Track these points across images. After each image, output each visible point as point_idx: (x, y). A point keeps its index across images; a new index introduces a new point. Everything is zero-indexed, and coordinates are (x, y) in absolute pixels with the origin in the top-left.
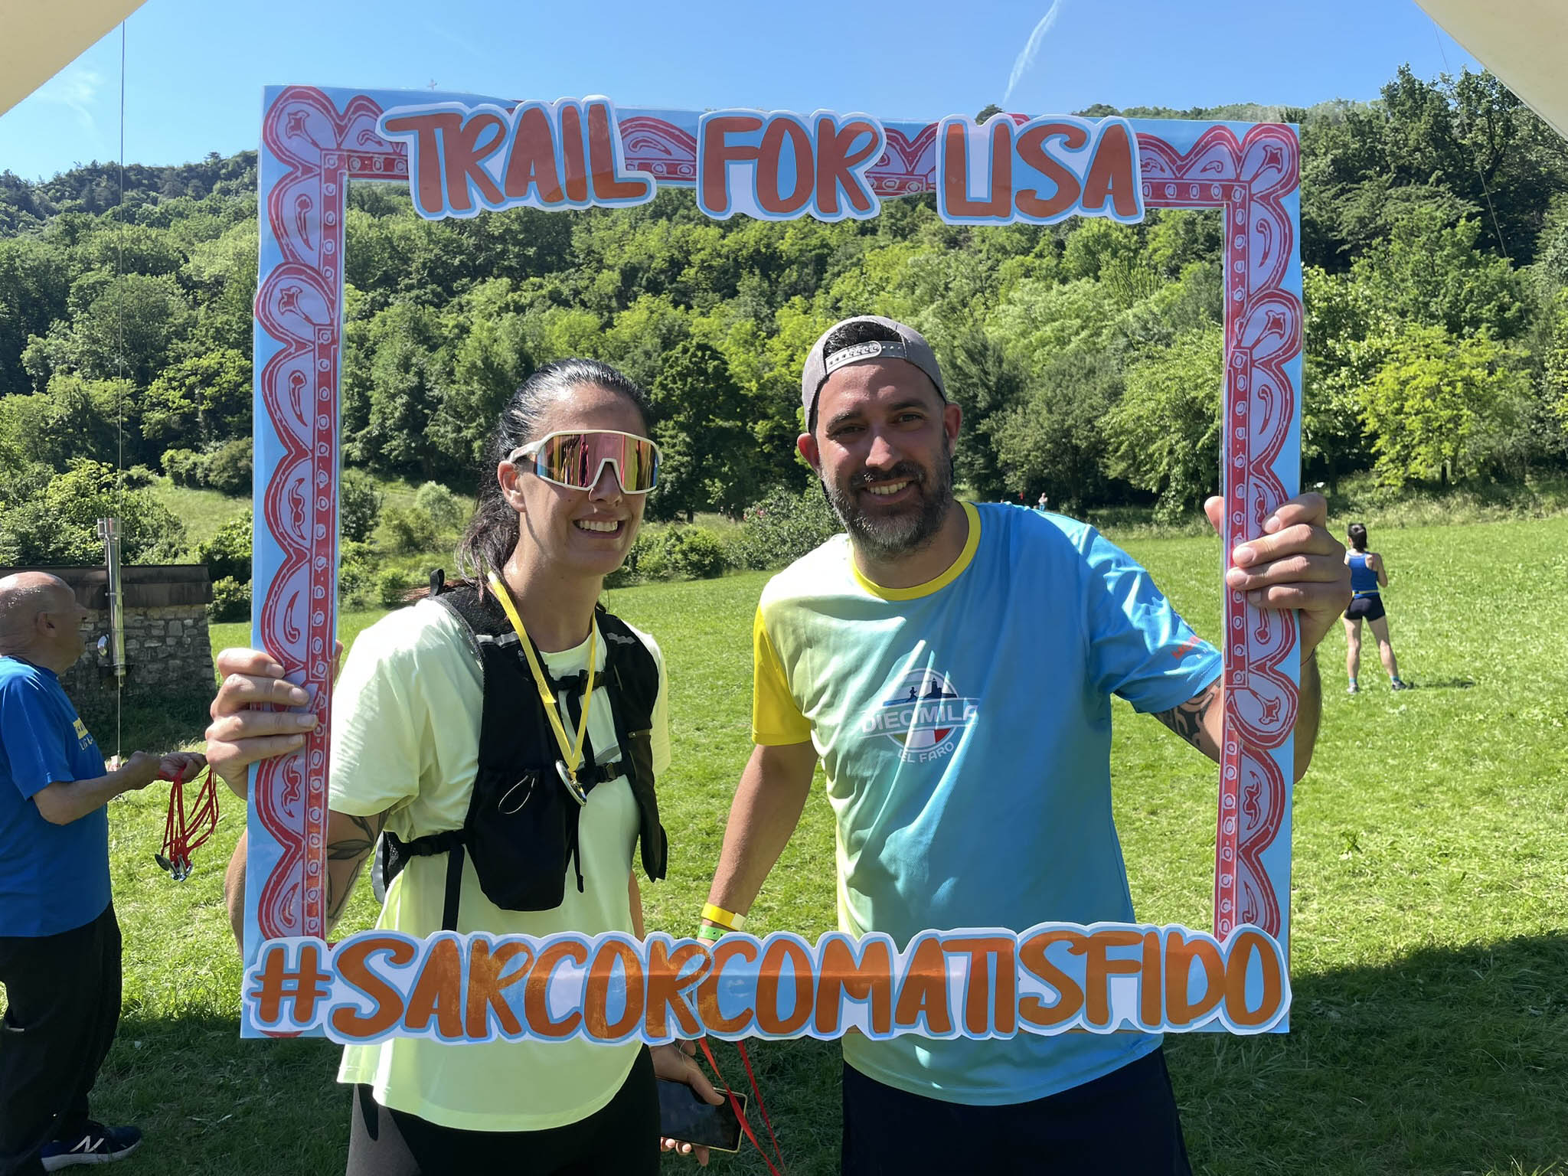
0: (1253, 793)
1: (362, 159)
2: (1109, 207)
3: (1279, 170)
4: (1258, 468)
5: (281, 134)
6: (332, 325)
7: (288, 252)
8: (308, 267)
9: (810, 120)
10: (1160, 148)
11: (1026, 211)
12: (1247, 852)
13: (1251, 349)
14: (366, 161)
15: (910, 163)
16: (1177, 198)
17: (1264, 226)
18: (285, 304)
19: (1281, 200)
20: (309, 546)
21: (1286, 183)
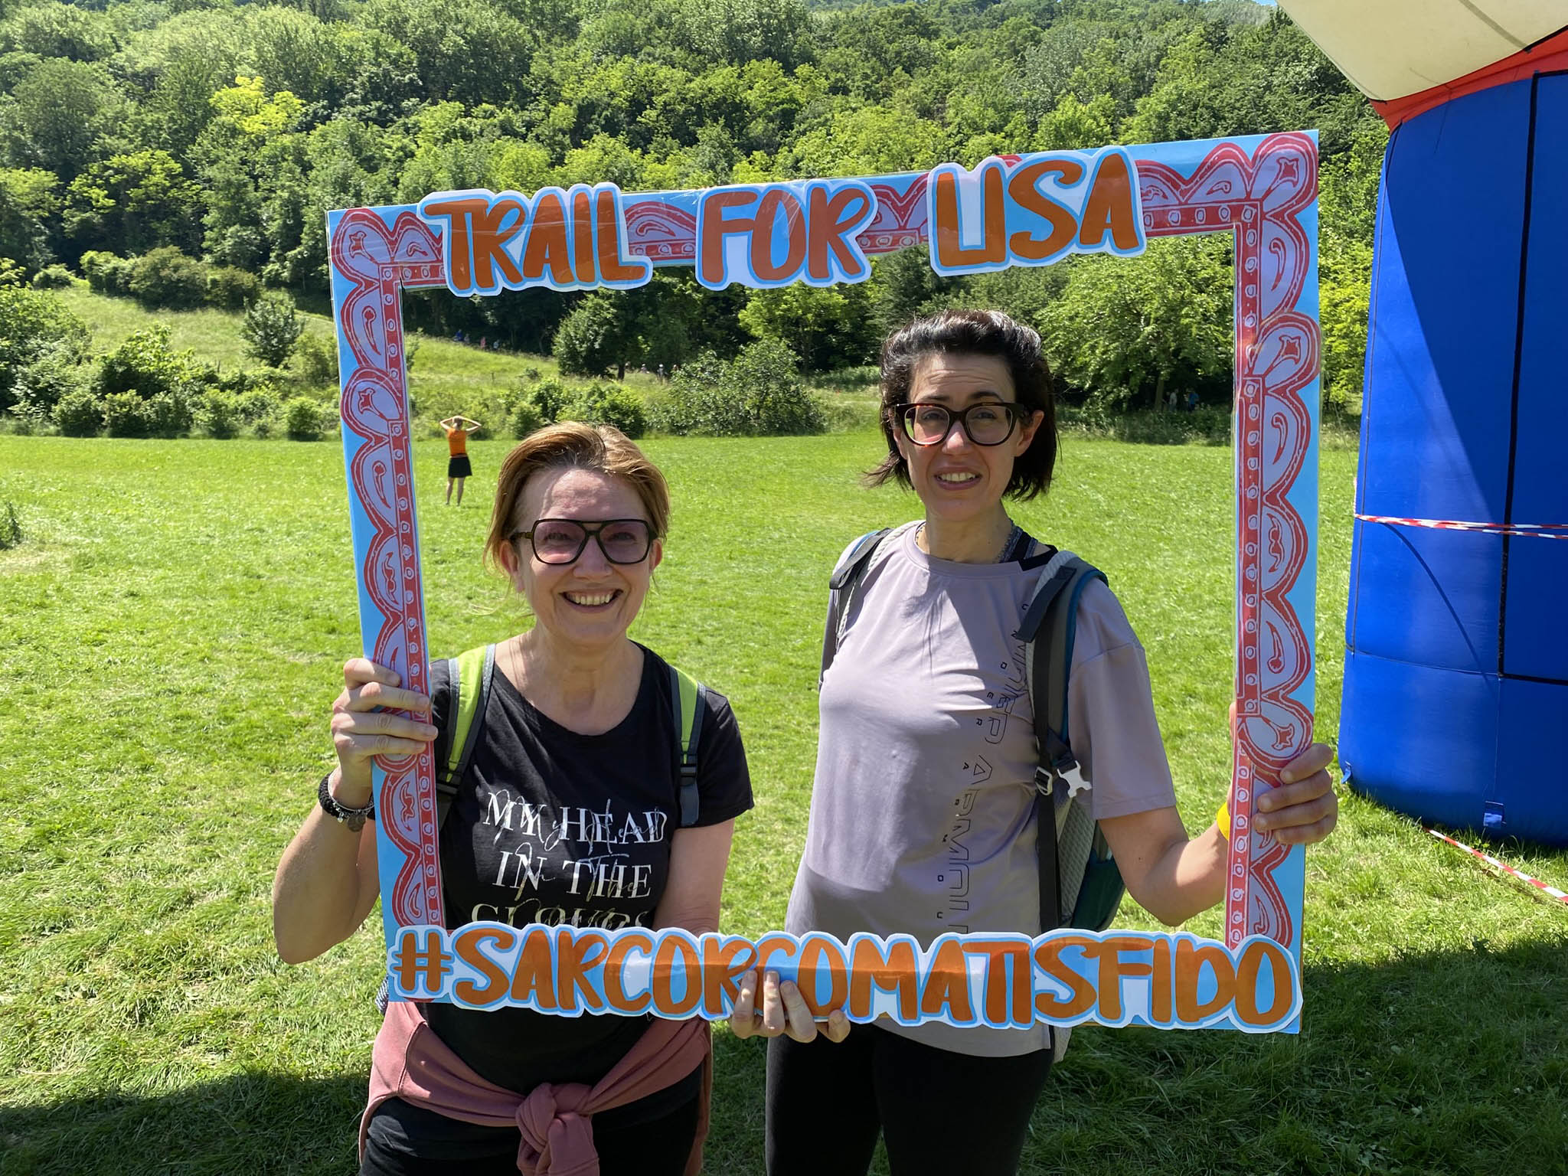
1: (412, 268)
2: (1107, 241)
3: (1295, 184)
4: (1272, 499)
5: (346, 254)
6: (401, 415)
7: (360, 357)
8: (378, 370)
9: (803, 189)
10: (1162, 174)
11: (1021, 253)
12: (1259, 869)
13: (1264, 376)
14: (416, 271)
15: (902, 217)
16: (1182, 224)
17: (1278, 245)
18: (363, 404)
19: (1297, 216)
20: (402, 610)
21: (1303, 197)
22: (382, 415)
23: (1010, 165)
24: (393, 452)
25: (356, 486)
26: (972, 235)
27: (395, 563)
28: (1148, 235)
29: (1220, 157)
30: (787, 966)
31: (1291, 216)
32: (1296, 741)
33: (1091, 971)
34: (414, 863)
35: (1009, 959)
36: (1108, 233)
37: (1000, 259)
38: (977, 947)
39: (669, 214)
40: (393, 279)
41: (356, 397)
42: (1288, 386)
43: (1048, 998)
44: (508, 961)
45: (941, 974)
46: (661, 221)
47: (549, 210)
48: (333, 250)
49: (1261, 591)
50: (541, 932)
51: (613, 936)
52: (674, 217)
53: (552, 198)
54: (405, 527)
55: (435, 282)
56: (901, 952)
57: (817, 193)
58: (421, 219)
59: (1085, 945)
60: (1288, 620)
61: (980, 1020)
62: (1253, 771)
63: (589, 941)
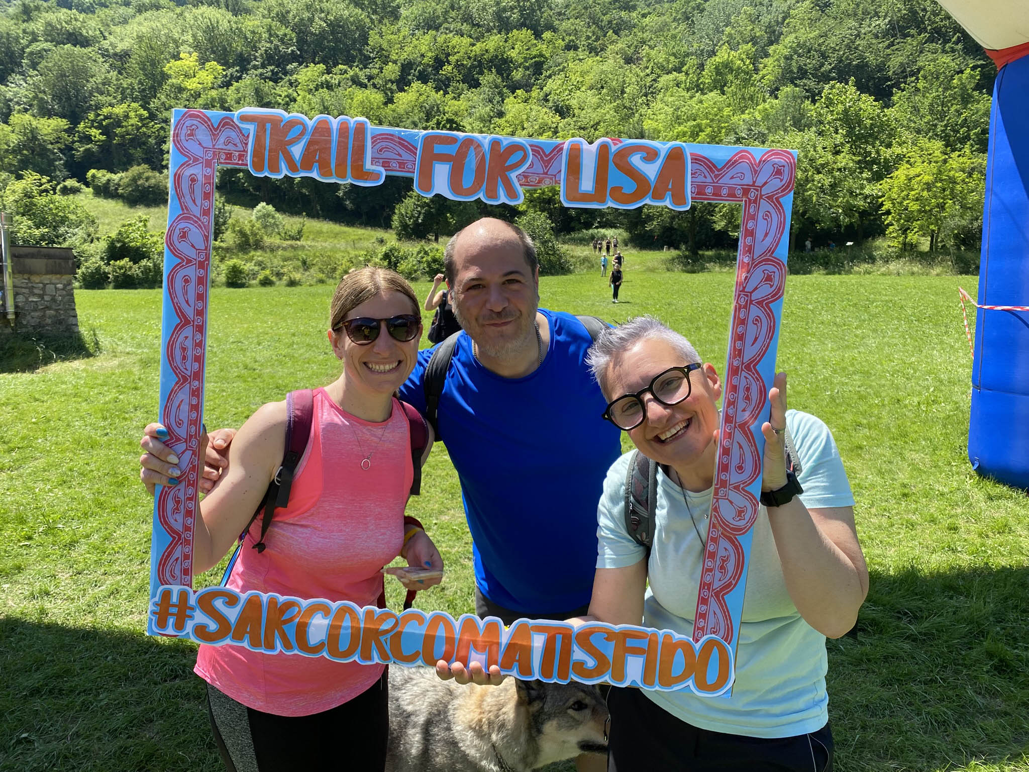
0: (724, 560)
1: (227, 154)
2: (668, 199)
3: (781, 180)
4: (748, 367)
5: (183, 138)
6: (206, 248)
7: (184, 207)
8: (195, 216)
9: (487, 141)
10: (705, 163)
11: (616, 200)
12: (717, 594)
13: (751, 293)
14: (229, 156)
15: (546, 167)
16: (713, 195)
17: (767, 215)
18: (182, 237)
19: (780, 200)
20: (189, 374)
21: (785, 189)
22: (193, 246)
23: (615, 144)
24: (198, 271)
25: (169, 289)
26: (587, 184)
27: (189, 344)
28: (692, 198)
29: (740, 158)
30: (417, 632)
31: (777, 199)
32: (747, 517)
33: (609, 650)
34: (176, 543)
35: (559, 638)
36: (669, 193)
37: (603, 201)
38: (540, 629)
39: (400, 143)
40: (213, 159)
41: (177, 232)
42: (764, 300)
43: (580, 665)
44: (233, 614)
45: (516, 644)
46: (395, 147)
47: (322, 130)
48: (174, 134)
49: (736, 422)
50: (257, 596)
51: (305, 603)
52: (403, 145)
53: (325, 122)
54: (199, 321)
55: (242, 165)
56: (492, 629)
57: (495, 143)
58: (237, 123)
59: (607, 633)
60: (750, 442)
61: (537, 676)
62: (720, 533)
63: (289, 605)
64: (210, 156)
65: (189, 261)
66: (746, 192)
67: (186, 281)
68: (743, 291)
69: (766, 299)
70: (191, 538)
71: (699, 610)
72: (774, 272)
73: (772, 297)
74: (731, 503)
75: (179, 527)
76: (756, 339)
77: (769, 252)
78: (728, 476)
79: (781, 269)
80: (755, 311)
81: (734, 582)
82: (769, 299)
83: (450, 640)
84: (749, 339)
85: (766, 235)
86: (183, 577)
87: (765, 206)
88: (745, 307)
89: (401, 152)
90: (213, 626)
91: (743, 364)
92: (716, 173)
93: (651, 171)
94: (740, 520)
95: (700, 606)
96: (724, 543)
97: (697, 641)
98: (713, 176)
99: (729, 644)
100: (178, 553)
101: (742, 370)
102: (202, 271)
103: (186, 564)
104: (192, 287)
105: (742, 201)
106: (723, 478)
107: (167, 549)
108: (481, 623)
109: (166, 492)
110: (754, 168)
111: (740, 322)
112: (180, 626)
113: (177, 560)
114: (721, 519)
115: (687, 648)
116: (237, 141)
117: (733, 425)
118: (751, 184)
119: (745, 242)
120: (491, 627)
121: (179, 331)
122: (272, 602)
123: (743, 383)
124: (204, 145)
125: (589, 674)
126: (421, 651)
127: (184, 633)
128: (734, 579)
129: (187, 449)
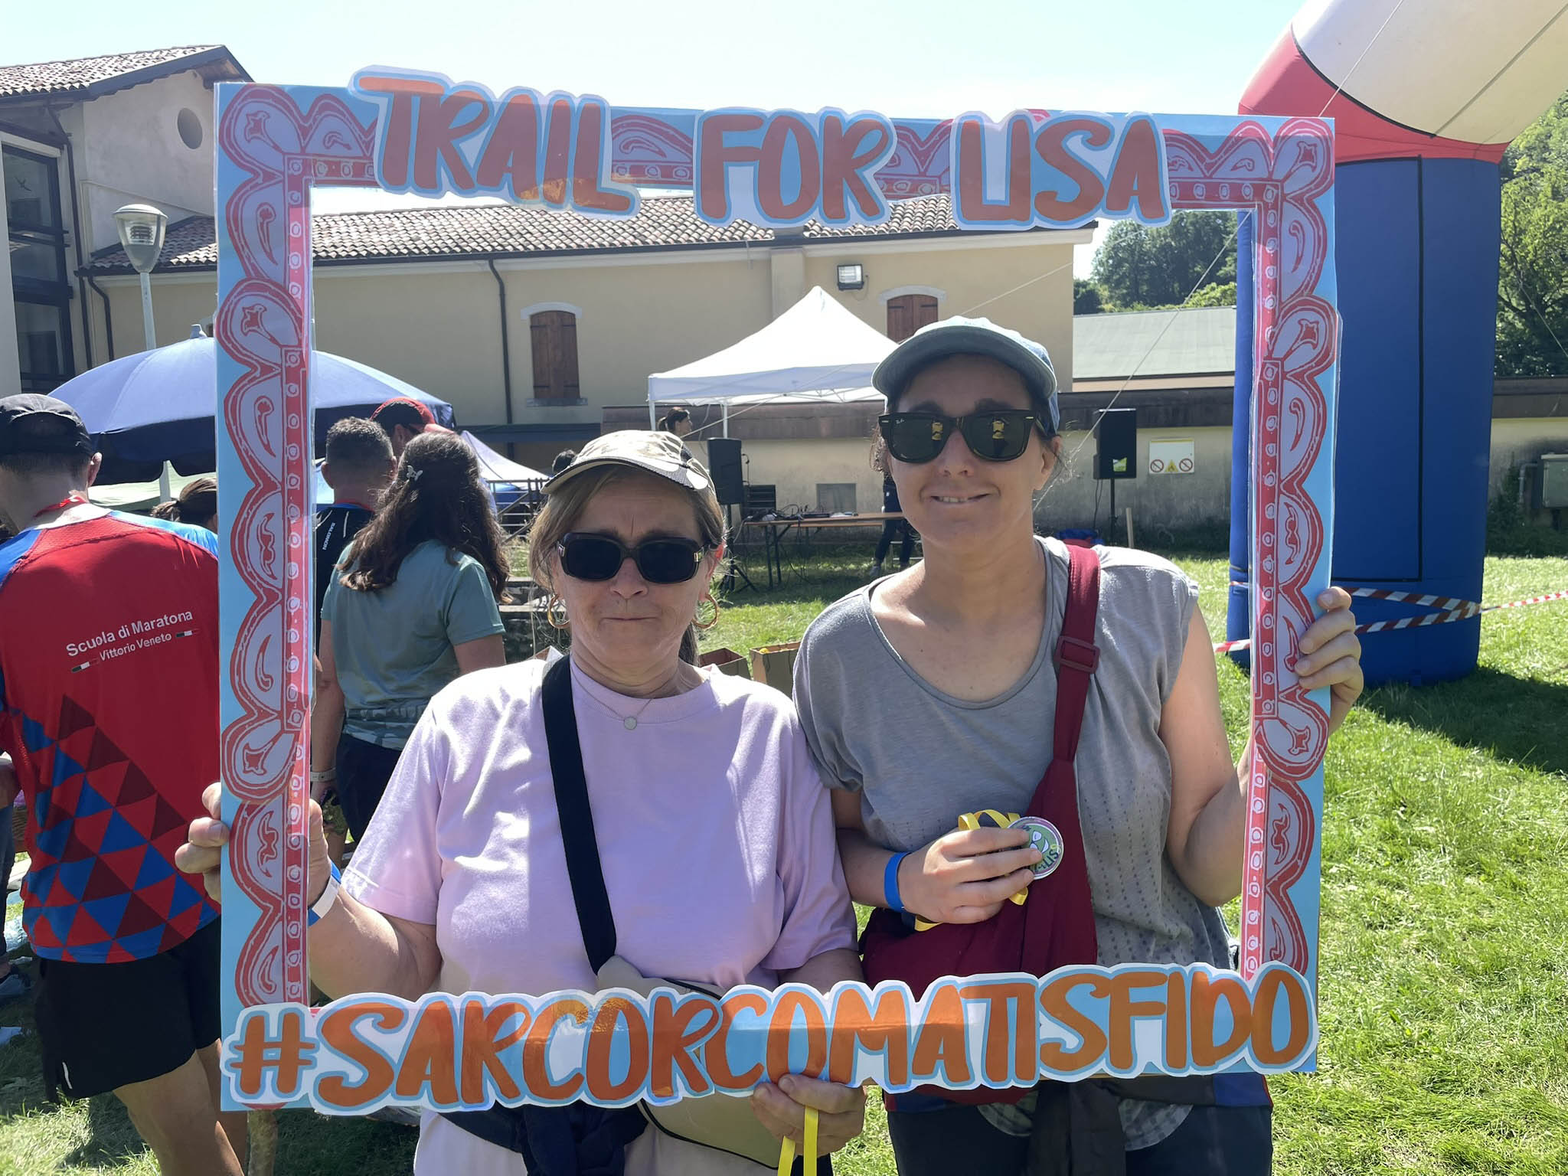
0: (1282, 826)
1: (329, 164)
2: (1134, 211)
4: (1289, 487)
5: (239, 135)
6: (300, 342)
7: (248, 265)
10: (1188, 145)
11: (1045, 212)
12: (1275, 887)
13: (1283, 360)
14: (334, 166)
15: (923, 163)
16: (1207, 199)
17: (1297, 228)
18: (249, 324)
19: (1316, 201)
20: (281, 587)
21: (1320, 184)
22: (273, 340)
23: (1038, 119)
24: (286, 386)
25: (228, 425)
26: (996, 190)
27: (276, 527)
28: (1173, 205)
29: (1244, 135)
30: (755, 1027)
31: (1309, 200)
32: (1312, 746)
33: (1099, 1012)
34: (271, 920)
35: (1012, 1004)
37: (1025, 217)
38: (976, 992)
39: (660, 132)
40: (304, 173)
41: (239, 314)
42: (1305, 371)
43: (1053, 1048)
44: (393, 1045)
46: (651, 139)
49: (1278, 584)
50: (441, 1003)
51: (536, 1003)
52: (666, 135)
54: (293, 482)
59: (1094, 983)
60: (1304, 615)
61: (979, 1079)
62: (1270, 779)
63: (505, 1011)
64: (297, 167)
65: (266, 369)
66: (1259, 190)
67: (264, 407)
68: (1269, 357)
69: (1309, 369)
70: (300, 906)
71: (1247, 921)
72: (1317, 323)
73: (1317, 365)
74: (1284, 724)
75: (273, 885)
76: (1298, 437)
77: (1306, 288)
78: (1274, 676)
79: (1328, 316)
80: (1292, 391)
81: (1300, 863)
82: (1312, 367)
83: (816, 1035)
84: (1287, 439)
85: (1299, 260)
86: (289, 984)
87: (1292, 214)
88: (1275, 384)
89: (664, 147)
90: (355, 1075)
91: (1280, 481)
92: (1208, 161)
93: (1102, 161)
94: (1301, 751)
95: (1247, 914)
96: (1280, 797)
97: (1250, 976)
98: (1203, 167)
99: (1303, 974)
100: (275, 938)
101: (1280, 492)
102: (294, 387)
103: (294, 958)
104: (275, 420)
105: (1254, 206)
106: (1267, 682)
107: (254, 932)
108: (871, 995)
109: (244, 820)
110: (1268, 150)
111: (1270, 410)
112: (287, 1082)
113: (275, 950)
114: (1270, 755)
115: (1232, 989)
116: (348, 138)
117: (1273, 589)
118: (1265, 175)
119: (1264, 275)
120: (891, 1001)
121: (254, 503)
122: (473, 1012)
123: (1284, 516)
124: (285, 149)
125: (1070, 1062)
126: (765, 1065)
127: (297, 1097)
128: (1300, 858)
129: (283, 731)
